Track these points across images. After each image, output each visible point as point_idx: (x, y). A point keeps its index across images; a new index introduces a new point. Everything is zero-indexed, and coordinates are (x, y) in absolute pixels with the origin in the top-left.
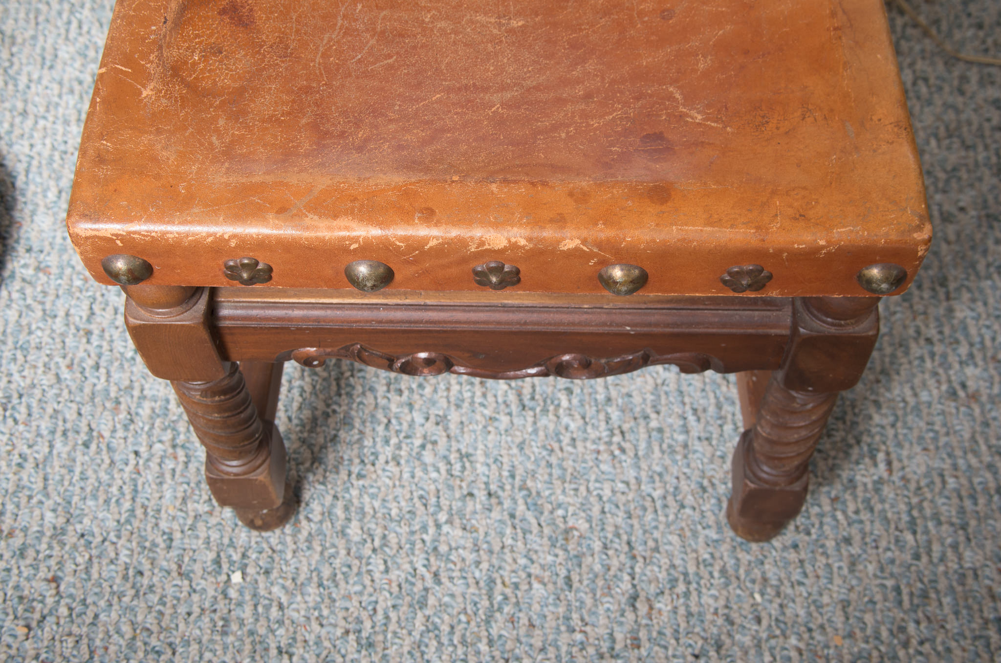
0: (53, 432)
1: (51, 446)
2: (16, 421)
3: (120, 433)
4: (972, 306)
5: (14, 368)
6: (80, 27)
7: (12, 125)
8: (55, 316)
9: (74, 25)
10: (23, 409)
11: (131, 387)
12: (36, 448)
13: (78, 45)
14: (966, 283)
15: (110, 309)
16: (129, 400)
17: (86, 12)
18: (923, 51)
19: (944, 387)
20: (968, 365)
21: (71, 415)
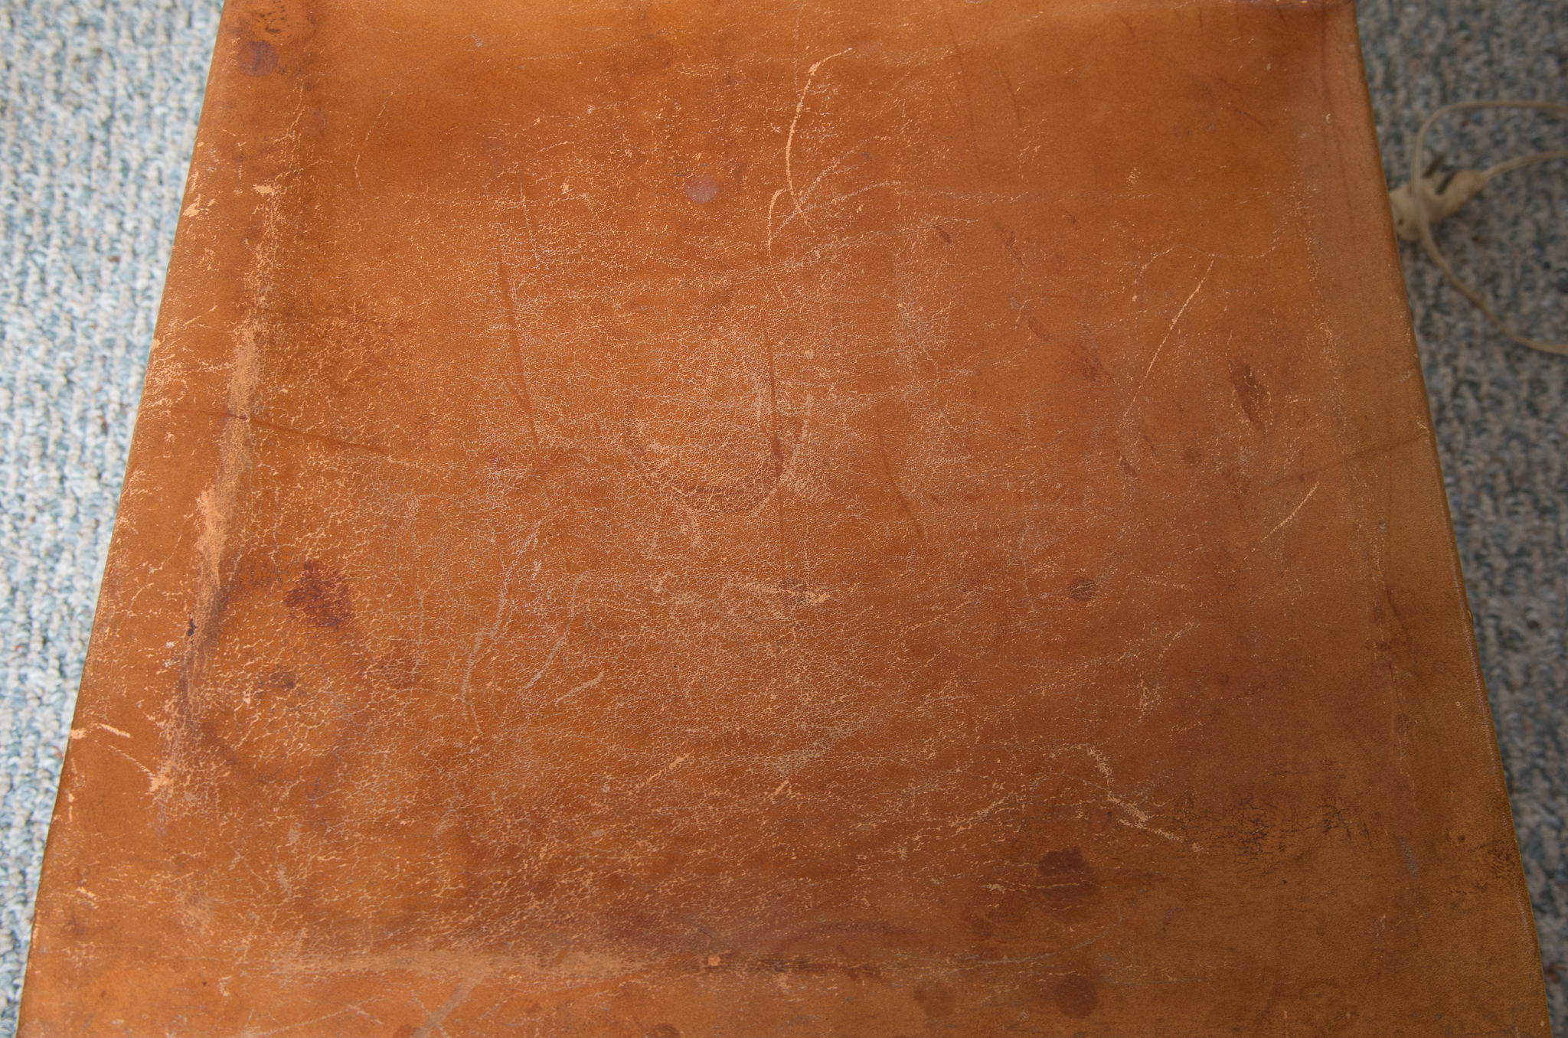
4: (1551, 804)
14: (1541, 762)
17: (53, 253)
18: (1470, 333)
20: (1544, 912)
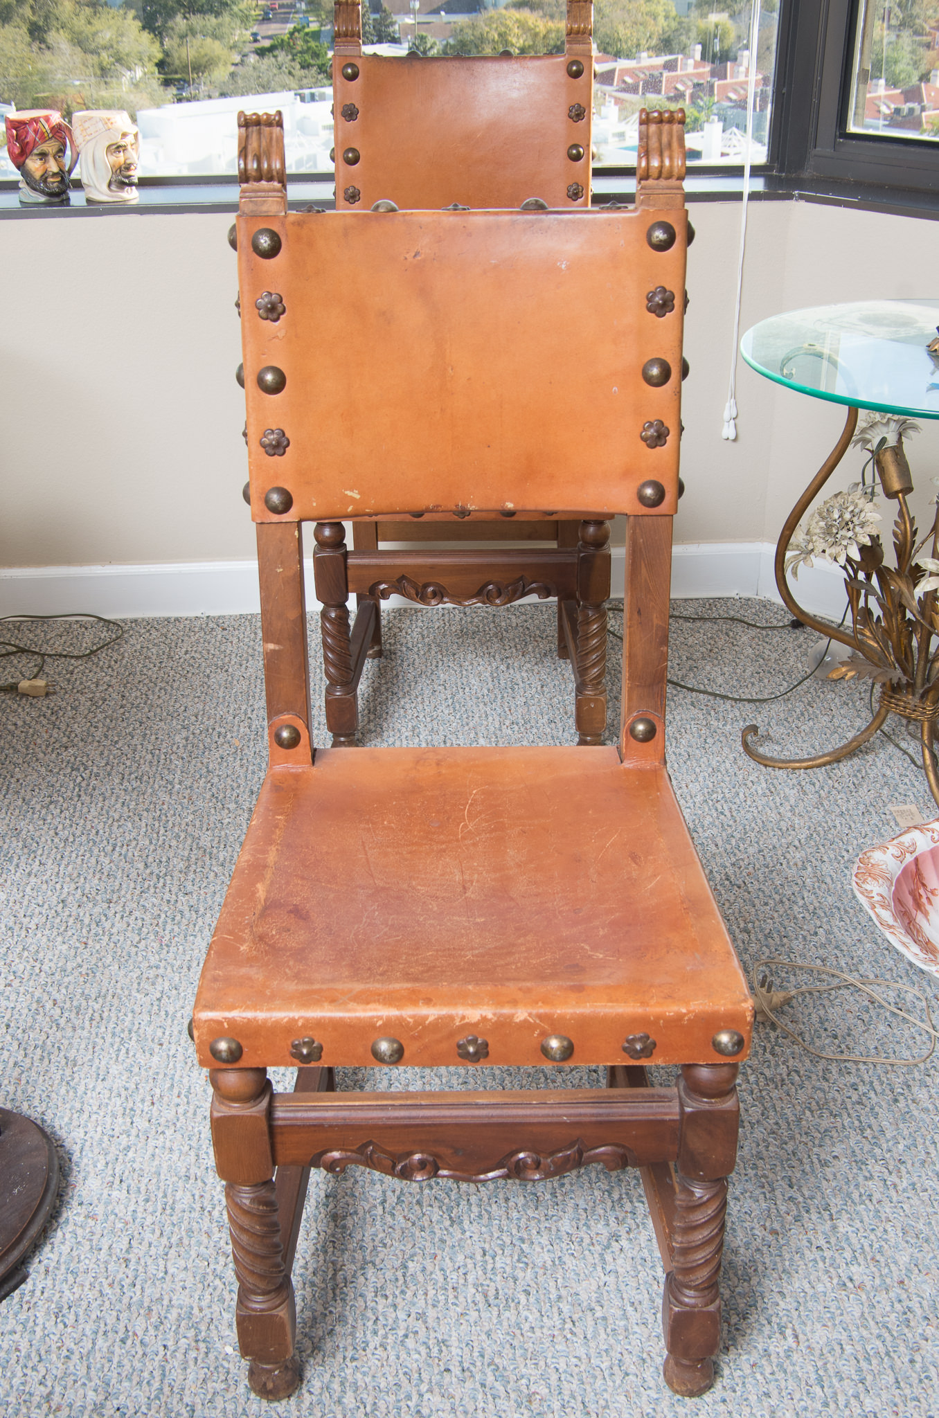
0: (96, 1333)
1: (94, 1343)
2: (66, 1326)
3: (152, 1331)
4: (851, 1223)
5: (65, 1287)
6: (127, 1053)
7: (71, 1119)
8: (101, 1249)
9: (124, 1050)
10: (72, 1317)
11: (161, 1299)
12: (81, 1344)
13: (125, 1065)
14: (844, 1207)
15: (146, 1243)
16: (160, 1307)
17: (133, 1043)
19: (835, 1281)
20: (852, 1265)
21: (111, 1320)
